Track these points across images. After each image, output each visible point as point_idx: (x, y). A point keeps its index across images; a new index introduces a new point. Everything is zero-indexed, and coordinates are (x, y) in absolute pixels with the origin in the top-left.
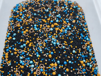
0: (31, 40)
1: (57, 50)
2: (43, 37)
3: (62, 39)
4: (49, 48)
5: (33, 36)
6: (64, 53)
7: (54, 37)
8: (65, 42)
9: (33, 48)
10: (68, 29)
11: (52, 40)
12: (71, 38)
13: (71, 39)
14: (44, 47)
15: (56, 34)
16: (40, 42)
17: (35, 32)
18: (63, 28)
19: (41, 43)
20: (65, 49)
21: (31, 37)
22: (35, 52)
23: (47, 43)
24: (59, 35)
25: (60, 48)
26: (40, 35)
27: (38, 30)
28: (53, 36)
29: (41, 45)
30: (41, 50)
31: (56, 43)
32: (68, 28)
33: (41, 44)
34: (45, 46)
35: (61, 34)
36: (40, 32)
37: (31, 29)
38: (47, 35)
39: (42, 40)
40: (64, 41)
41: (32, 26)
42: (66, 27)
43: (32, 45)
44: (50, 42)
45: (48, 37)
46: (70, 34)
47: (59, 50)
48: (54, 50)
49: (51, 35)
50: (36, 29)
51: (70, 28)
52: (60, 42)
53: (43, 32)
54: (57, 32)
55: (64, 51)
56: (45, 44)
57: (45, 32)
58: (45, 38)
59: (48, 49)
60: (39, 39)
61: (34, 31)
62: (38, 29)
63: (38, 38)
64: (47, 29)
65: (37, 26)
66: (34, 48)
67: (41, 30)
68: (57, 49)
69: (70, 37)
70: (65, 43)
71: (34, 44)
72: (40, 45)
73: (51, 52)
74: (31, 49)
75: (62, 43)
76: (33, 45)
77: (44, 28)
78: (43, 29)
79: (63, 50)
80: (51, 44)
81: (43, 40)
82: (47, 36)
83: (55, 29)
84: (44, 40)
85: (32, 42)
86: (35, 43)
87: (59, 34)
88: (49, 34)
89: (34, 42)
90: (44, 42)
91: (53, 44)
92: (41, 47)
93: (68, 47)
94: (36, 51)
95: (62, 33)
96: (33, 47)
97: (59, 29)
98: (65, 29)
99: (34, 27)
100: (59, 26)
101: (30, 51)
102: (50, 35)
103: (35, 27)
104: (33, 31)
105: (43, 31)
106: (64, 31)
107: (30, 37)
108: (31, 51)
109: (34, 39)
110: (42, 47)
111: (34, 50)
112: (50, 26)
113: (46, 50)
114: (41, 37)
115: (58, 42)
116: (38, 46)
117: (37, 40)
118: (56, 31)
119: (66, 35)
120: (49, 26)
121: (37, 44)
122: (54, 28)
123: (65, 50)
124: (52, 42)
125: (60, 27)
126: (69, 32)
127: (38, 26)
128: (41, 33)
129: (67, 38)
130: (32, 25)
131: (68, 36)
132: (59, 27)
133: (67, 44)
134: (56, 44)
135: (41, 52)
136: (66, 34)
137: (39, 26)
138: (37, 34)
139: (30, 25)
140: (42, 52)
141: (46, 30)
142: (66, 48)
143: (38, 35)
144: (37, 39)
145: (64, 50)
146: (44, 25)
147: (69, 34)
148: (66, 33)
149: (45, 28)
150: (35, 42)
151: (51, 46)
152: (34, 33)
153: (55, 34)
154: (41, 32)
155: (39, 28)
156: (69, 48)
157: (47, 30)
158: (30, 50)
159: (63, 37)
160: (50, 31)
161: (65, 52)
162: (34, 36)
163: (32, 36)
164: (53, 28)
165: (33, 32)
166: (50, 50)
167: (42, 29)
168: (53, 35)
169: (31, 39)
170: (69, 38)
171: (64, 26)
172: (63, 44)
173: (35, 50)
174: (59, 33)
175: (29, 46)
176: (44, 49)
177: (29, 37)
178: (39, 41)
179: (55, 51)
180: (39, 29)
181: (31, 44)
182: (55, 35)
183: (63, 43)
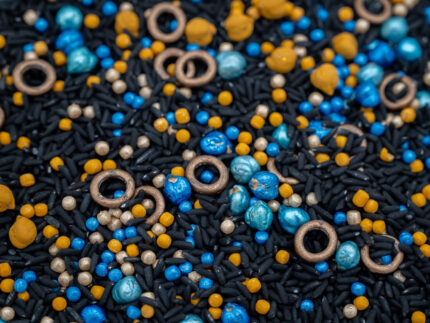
0: (27, 179)
1: (279, 286)
2: (144, 141)
3: (333, 163)
4: (207, 258)
5: (50, 128)
6: (350, 311)
7: (252, 152)
8: (361, 197)
9: (49, 259)
10: (390, 58)
11: (233, 180)
12: (418, 157)
13: (424, 161)
14: (157, 250)
15: (276, 118)
16: (119, 198)
17: (66, 91)
18: (346, 42)
19: (129, 208)
20: (362, 271)
21: (35, 142)
22: (70, 303)
23: (185, 206)
24: (303, 121)
25: (313, 264)
26: (119, 118)
27: (98, 69)
28: (246, 136)
29: (131, 231)
30: (128, 288)
31: (275, 205)
32: (394, 43)
33: (127, 216)
34: (165, 240)
35: (326, 107)
36: (119, 86)
37: (31, 56)
38: (185, 126)
39: (134, 174)
40: (347, 186)
41: (32, 28)
42: (368, 33)
43: (40, 230)
44: (216, 195)
45: (200, 151)
46: (409, 114)
47: (301, 283)
48: (253, 284)
49: (223, 129)
50: (80, 58)
51: (409, 47)
52: (311, 199)
53: (146, 92)
54: (280, 95)
55: (351, 298)
56: (168, 218)
57: (170, 89)
58: (167, 153)
59: (194, 276)
60: (110, 163)
61: (62, 72)
62: (92, 60)
63: (103, 159)
64: (184, 57)
65: (82, 28)
66: (58, 264)
67: (122, 66)
68: (280, 270)
69: (415, 145)
70: (362, 211)
71: (57, 216)
72: (120, 233)
73: (222, 307)
74: (29, 268)
75: (334, 212)
76: (50, 231)
77: (155, 51)
78: (146, 54)
79: (339, 282)
80: (228, 225)
81: (150, 183)
82: (183, 136)
83: (262, 57)
84: (159, 179)
85: (45, 200)
86: (70, 212)
87: (299, 113)
88: (203, 117)
89: (59, 198)
90: (161, 204)
91: (240, 218)
92: (133, 249)
93: (393, 256)
94: (86, 299)
95: (337, 103)
96: (54, 250)
97: (301, 51)
98: (362, 59)
99: (53, 33)
100: (305, 23)
101: (24, 296)
102: (216, 121)
103: (66, 38)
104: (51, 75)
105: (142, 79)
106: (351, 81)
107: (24, 142)
108: (30, 288)
109: (56, 162)
110: (142, 250)
111: (65, 278)
112: (212, 29)
113: (181, 281)
114: (127, 151)
115: (296, 199)
116: (96, 237)
117: (92, 177)
118: (278, 80)
119: (370, 116)
120: (201, 27)
121: (92, 223)
122: (253, 48)
123: (358, 287)
124: (238, 196)
125: (318, 35)
126: (399, 87)
127: (92, 20)
128: (130, 97)
129: (386, 155)
130: (42, 16)
131: (390, 135)
132: (307, 32)
133: (380, 226)
134: (276, 214)
135: (128, 303)
136: (366, 107)
137: (109, 24)
138: (89, 111)
139: (22, 14)
140: (139, 303)
141: (180, 65)
142: (374, 259)
143: (96, 120)
144: (92, 165)
145: (350, 284)
146: (152, 15)
147: (397, 112)
148: (373, 99)
149: (168, 45)
150: (69, 202)
151: (221, 245)
152: (53, 103)
153: (263, 109)
154: (122, 95)
155: (103, 50)
156: (399, 257)
157: (185, 69)
158: (21, 284)
159: (341, 141)
160: (220, 83)
161: (362, 302)
162: (57, 130)
163: (41, 128)
164: (247, 41)
165: (51, 93)
166: (215, 280)
167: (136, 58)
168: (245, 127)
169: (29, 170)
170: (398, 151)
171: (356, 17)
172: (340, 217)
173: (75, 283)
174: (306, 106)
175: (10, 246)
176: (159, 274)
177: (14, 142)
178: (111, 187)
179: (259, 295)
180: (107, 63)
181: (34, 218)
182: (267, 119)
183: (346, 210)
